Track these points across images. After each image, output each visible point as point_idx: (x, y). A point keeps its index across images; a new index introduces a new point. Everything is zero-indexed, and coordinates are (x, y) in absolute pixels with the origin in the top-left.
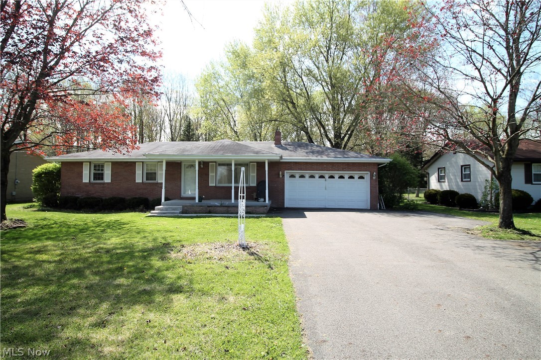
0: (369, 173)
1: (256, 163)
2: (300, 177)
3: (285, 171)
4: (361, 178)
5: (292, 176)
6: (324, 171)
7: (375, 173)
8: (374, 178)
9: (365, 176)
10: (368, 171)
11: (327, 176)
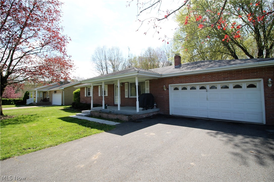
0: (262, 80)
1: (149, 81)
2: (182, 89)
3: (169, 85)
4: (252, 86)
5: (176, 89)
6: (203, 82)
7: (270, 80)
8: (270, 85)
9: (257, 85)
10: (261, 78)
11: (208, 87)
